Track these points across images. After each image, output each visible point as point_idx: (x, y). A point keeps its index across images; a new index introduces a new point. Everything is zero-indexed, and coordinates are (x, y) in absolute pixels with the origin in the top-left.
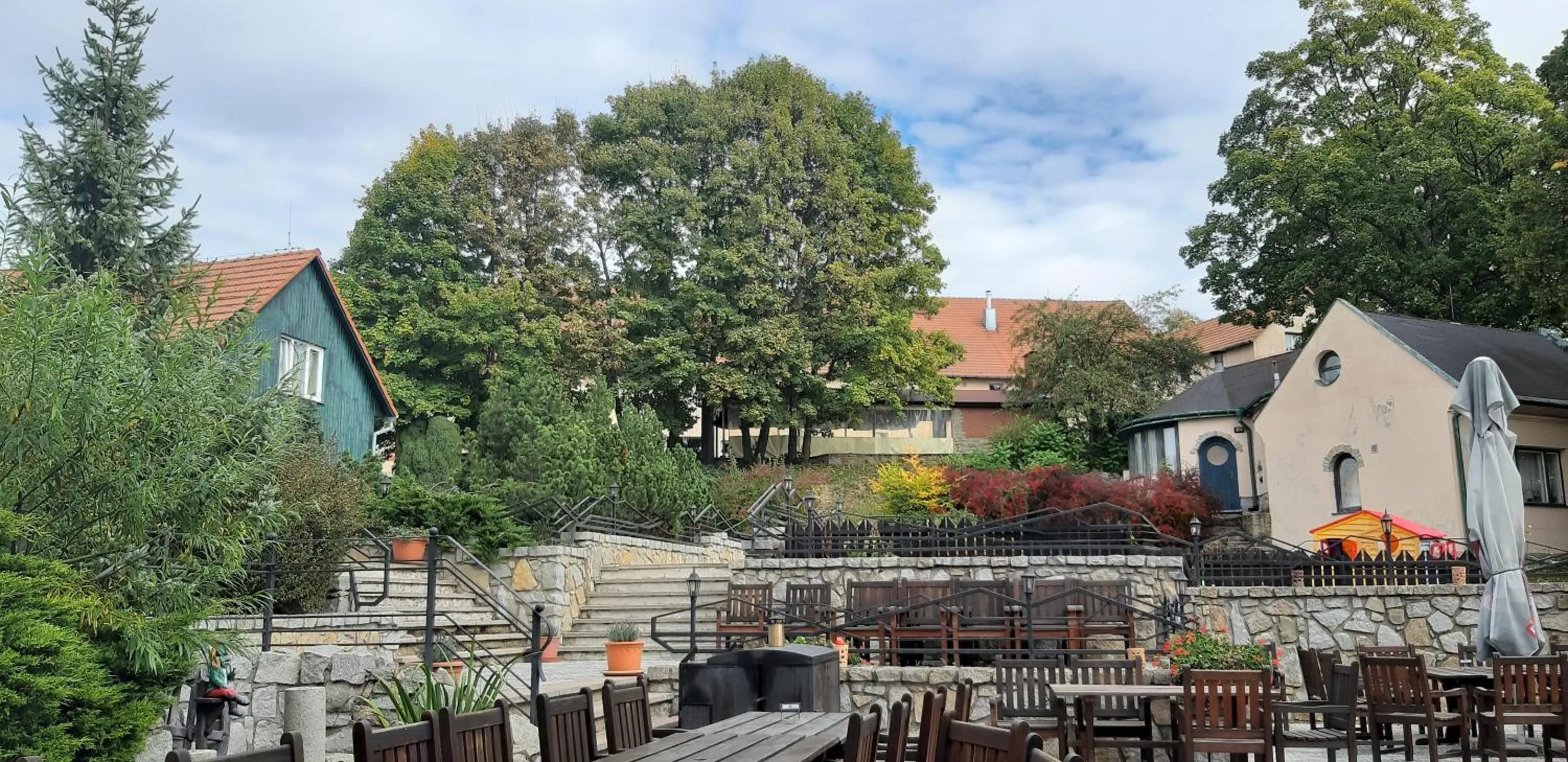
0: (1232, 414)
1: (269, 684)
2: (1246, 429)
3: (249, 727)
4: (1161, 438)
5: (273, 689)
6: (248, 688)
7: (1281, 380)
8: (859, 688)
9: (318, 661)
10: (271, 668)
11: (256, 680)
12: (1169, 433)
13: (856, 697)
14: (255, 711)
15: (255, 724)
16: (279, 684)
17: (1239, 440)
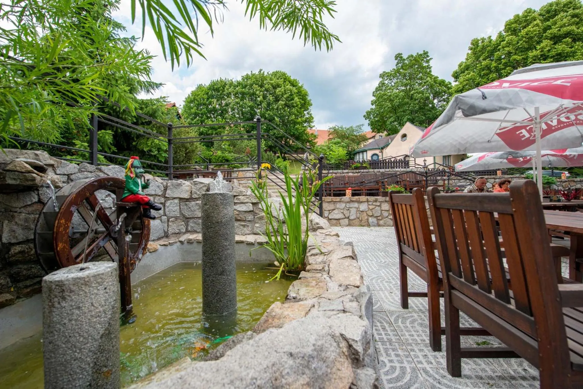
0: (379, 149)
1: (175, 198)
2: (382, 152)
3: (164, 222)
4: (363, 154)
5: (176, 201)
6: (163, 200)
7: (391, 141)
8: (371, 203)
9: (202, 185)
10: (174, 190)
11: (167, 196)
12: (365, 153)
13: (369, 206)
14: (167, 213)
15: (168, 221)
16: (181, 199)
17: (380, 154)
